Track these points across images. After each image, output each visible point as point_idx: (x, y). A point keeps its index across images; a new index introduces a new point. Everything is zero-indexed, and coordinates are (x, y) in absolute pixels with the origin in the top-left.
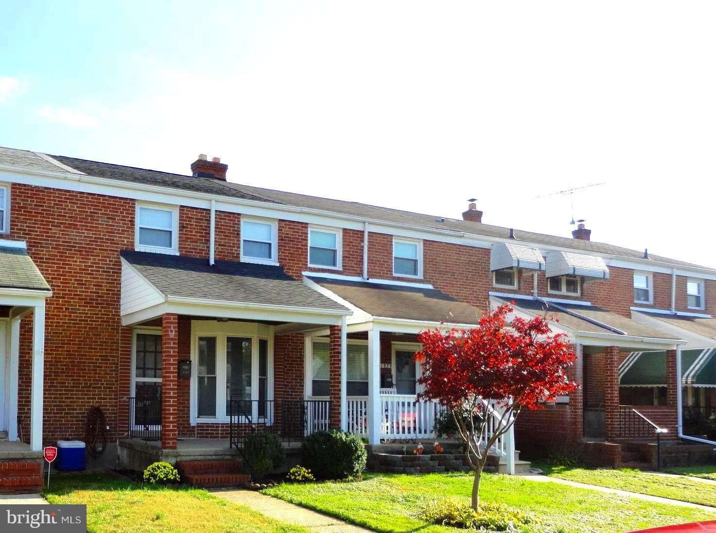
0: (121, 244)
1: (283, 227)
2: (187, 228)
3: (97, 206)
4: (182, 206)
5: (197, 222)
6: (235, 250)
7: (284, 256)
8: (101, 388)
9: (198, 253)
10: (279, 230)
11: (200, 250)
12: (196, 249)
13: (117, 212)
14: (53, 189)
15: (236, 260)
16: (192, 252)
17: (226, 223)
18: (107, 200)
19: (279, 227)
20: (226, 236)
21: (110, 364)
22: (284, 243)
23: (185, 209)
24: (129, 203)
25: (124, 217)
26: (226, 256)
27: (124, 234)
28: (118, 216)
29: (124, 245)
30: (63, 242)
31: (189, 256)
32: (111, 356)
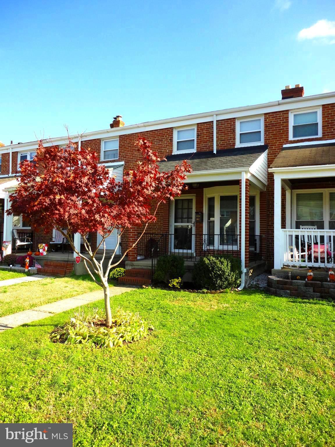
0: (166, 153)
1: (267, 118)
2: (201, 135)
3: (154, 136)
4: (198, 124)
5: (207, 131)
6: (232, 141)
7: (268, 137)
8: (156, 229)
9: (208, 148)
10: (265, 120)
11: (209, 146)
12: (207, 146)
13: (164, 137)
14: (135, 133)
15: (232, 147)
16: (204, 149)
17: (226, 126)
18: (159, 132)
19: (265, 118)
20: (226, 134)
21: (160, 216)
22: (269, 129)
23: (200, 125)
24: (169, 130)
25: (167, 138)
26: (225, 146)
27: (167, 147)
28: (164, 138)
29: (167, 153)
30: (139, 158)
31: (202, 151)
32: (161, 212)
